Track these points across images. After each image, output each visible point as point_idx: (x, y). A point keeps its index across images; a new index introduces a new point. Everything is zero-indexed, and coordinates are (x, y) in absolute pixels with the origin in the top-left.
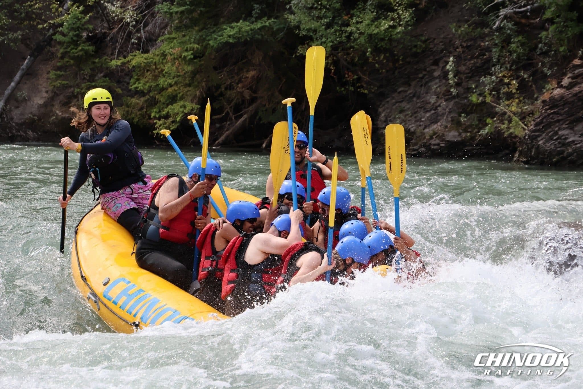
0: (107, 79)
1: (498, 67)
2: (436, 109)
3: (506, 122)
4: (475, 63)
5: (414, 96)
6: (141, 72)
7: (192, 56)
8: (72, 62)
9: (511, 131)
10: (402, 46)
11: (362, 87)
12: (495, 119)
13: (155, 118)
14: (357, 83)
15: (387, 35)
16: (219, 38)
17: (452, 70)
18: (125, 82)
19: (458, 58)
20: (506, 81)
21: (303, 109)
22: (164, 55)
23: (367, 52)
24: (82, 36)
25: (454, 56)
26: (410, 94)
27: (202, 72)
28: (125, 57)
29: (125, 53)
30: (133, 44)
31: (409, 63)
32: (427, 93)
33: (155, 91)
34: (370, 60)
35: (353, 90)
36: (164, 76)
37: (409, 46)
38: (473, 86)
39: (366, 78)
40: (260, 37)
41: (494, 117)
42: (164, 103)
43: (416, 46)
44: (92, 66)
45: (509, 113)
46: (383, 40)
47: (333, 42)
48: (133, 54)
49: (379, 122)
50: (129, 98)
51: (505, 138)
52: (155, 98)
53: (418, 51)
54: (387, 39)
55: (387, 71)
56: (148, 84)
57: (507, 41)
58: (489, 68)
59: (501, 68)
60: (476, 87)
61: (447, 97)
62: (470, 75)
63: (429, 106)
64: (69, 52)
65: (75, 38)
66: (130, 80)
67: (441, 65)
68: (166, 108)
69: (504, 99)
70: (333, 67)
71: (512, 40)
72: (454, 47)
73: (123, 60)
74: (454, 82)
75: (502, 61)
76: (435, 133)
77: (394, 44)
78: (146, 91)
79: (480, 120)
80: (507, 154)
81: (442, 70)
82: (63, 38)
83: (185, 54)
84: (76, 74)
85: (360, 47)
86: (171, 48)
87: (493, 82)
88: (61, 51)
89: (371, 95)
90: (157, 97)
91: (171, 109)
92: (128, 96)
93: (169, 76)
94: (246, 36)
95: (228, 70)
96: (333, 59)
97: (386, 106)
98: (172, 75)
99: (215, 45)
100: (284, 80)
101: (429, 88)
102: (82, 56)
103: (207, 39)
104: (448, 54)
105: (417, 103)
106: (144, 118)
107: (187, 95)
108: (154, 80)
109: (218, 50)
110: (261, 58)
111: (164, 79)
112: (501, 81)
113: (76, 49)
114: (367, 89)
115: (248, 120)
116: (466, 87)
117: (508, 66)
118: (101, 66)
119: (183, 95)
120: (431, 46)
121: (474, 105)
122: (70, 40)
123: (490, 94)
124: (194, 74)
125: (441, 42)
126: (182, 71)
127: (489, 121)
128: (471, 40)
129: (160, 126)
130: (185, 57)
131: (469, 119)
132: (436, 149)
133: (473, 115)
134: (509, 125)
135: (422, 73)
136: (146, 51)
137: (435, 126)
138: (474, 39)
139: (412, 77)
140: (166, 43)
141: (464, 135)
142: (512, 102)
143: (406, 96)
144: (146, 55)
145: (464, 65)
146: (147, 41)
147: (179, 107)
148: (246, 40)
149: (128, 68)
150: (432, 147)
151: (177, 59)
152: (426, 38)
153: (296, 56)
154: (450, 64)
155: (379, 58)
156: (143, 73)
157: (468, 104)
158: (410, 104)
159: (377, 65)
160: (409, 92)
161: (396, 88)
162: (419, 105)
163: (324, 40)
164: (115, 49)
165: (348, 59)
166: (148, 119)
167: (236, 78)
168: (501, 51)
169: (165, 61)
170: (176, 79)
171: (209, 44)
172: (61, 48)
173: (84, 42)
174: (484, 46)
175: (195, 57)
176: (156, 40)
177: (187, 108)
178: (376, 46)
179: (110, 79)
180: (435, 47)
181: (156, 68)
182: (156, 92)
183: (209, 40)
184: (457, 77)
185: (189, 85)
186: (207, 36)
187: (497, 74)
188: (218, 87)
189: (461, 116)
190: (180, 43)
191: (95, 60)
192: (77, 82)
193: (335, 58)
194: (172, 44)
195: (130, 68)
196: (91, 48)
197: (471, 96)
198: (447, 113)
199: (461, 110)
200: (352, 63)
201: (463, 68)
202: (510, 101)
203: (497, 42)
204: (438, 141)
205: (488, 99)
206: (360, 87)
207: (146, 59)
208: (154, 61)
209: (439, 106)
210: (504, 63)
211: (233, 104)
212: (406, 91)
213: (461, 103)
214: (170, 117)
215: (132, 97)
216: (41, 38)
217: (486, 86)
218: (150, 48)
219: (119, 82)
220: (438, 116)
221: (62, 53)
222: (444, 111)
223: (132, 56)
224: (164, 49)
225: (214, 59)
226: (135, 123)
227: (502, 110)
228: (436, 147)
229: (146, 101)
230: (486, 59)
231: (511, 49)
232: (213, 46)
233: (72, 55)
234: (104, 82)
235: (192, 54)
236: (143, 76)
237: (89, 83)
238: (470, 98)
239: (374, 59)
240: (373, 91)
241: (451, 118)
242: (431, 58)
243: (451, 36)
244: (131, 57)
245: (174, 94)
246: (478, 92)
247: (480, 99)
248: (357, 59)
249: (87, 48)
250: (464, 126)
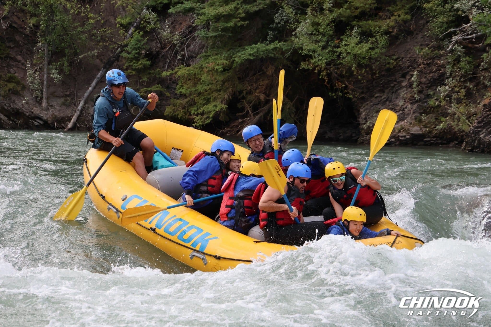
0: (159, 85)
1: (450, 79)
2: (403, 110)
3: (456, 120)
4: (432, 76)
5: (387, 100)
6: (185, 80)
7: (222, 69)
8: (134, 73)
9: (459, 127)
10: (378, 63)
11: (348, 93)
12: (448, 118)
13: (194, 114)
14: (345, 90)
15: (368, 55)
16: (242, 56)
17: (416, 81)
18: (173, 88)
19: (420, 72)
20: (456, 89)
21: (304, 109)
22: (201, 68)
23: (352, 67)
24: (141, 54)
25: (417, 71)
26: (384, 98)
27: (229, 81)
28: (173, 69)
29: (173, 67)
30: (179, 60)
31: (384, 76)
32: (397, 98)
33: (194, 94)
34: (355, 73)
35: (341, 95)
36: (201, 84)
37: (384, 63)
38: (432, 93)
39: (351, 87)
40: (272, 55)
41: (447, 117)
42: (201, 104)
43: (389, 63)
44: (148, 76)
45: (458, 114)
46: (364, 58)
47: (327, 59)
48: (179, 67)
49: (360, 120)
50: (175, 100)
51: (455, 132)
52: (194, 100)
53: (392, 67)
54: (367, 57)
55: (367, 81)
56: (189, 90)
57: (457, 60)
58: (444, 80)
59: (453, 80)
60: (434, 94)
61: (411, 101)
62: (429, 85)
63: (398, 107)
64: (132, 66)
65: (136, 55)
66: (176, 86)
67: (408, 77)
68: (202, 107)
69: (454, 104)
70: (327, 78)
71: (461, 59)
72: (417, 64)
73: (171, 72)
74: (417, 90)
75: (453, 75)
76: (402, 128)
77: (373, 61)
78: (187, 95)
79: (436, 119)
80: (457, 144)
81: (408, 81)
82: (128, 55)
83: (217, 67)
84: (137, 82)
85: (347, 64)
86: (207, 63)
87: (447, 90)
88: (126, 65)
89: (355, 99)
90: (196, 99)
91: (206, 108)
92: (174, 98)
93: (205, 84)
94: (263, 54)
95: (248, 80)
96: (327, 72)
97: (366, 107)
98: (207, 83)
99: (239, 61)
100: (290, 87)
101: (399, 95)
102: (141, 68)
103: (234, 56)
104: (413, 69)
105: (389, 105)
106: (186, 114)
107: (218, 98)
108: (194, 86)
109: (242, 65)
110: (273, 71)
111: (201, 86)
112: (452, 89)
113: (137, 63)
114: (352, 95)
115: (263, 117)
116: (426, 94)
117: (458, 78)
118: (155, 76)
119: (215, 98)
120: (400, 63)
121: (431, 108)
122: (133, 57)
123: (444, 99)
124: (224, 82)
125: (408, 60)
126: (215, 80)
127: (443, 119)
128: (431, 59)
129: (198, 120)
130: (217, 70)
131: (428, 118)
132: (403, 140)
133: (431, 115)
134: (458, 122)
135: (393, 83)
136: (189, 65)
137: (403, 122)
138: (433, 59)
139: (386, 86)
140: (203, 59)
141: (424, 130)
142: (461, 105)
143: (381, 100)
144: (188, 68)
145: (425, 78)
146: (189, 57)
147: (212, 106)
148: (262, 57)
149: (175, 77)
150: (400, 138)
151: (211, 71)
152: (397, 57)
153: (299, 69)
154: (415, 76)
155: (361, 72)
156: (186, 81)
157: (427, 106)
158: (384, 106)
159: (359, 77)
160: (383, 97)
161: (374, 94)
162: (390, 107)
163: (320, 58)
164: (166, 63)
165: (338, 72)
166: (189, 115)
167: (254, 85)
168: (453, 67)
169: (202, 72)
170: (210, 86)
171: (235, 60)
172: (126, 63)
173: (143, 59)
174: (440, 63)
175: (224, 70)
176: (195, 57)
177: (218, 108)
178: (359, 63)
179: (161, 86)
180: (403, 64)
181: (195, 78)
182: (195, 96)
183: (235, 57)
184: (419, 87)
185: (220, 91)
186: (233, 54)
187: (449, 84)
188: (241, 92)
189: (422, 115)
190: (213, 59)
191: (151, 72)
192: (137, 87)
193: (328, 72)
194: (208, 60)
195: (177, 77)
196: (148, 63)
197: (430, 101)
198: (412, 113)
199: (422, 111)
200: (341, 76)
201: (424, 80)
202: (459, 105)
203: (450, 61)
204: (404, 134)
205: (443, 103)
206: (346, 93)
207: (188, 71)
208: (194, 72)
209: (406, 108)
210: (455, 77)
211: (251, 105)
212: (381, 97)
213: (422, 106)
214: (205, 114)
215: (178, 99)
216: (112, 55)
217: (441, 93)
218: (191, 63)
219: (168, 88)
220: (404, 116)
221: (126, 66)
222: (410, 112)
223: (178, 68)
224: (202, 64)
225: (238, 71)
226: (179, 118)
227: (453, 111)
228: (403, 138)
229: (187, 102)
230: (442, 73)
231: (460, 67)
232: (237, 62)
233: (134, 67)
234: (158, 88)
235: (222, 68)
236: (186, 84)
237: (146, 88)
238: (429, 102)
239: (357, 72)
240: (356, 96)
241: (415, 116)
242: (400, 72)
243: (415, 56)
244: (177, 70)
245: (209, 97)
246: (435, 98)
247: (437, 103)
248: (344, 72)
249: (145, 62)
250: (424, 123)
